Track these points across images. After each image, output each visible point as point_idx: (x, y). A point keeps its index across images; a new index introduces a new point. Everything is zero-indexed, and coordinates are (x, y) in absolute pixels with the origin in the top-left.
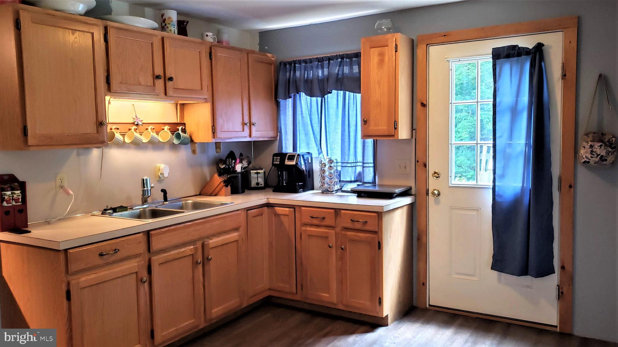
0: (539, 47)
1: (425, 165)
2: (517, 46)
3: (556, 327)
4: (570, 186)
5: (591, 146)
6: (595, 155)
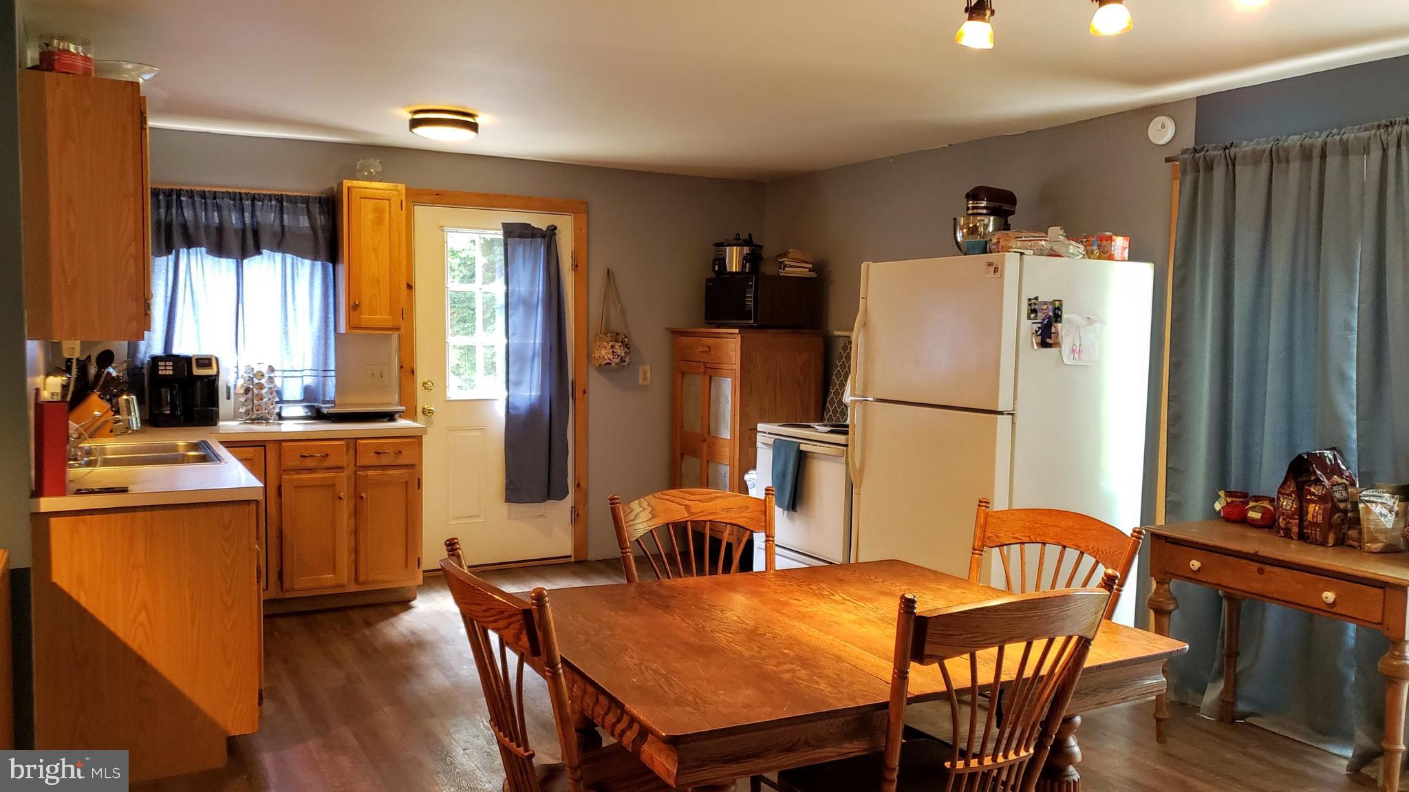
0: (553, 229)
1: (413, 372)
2: (530, 224)
3: (570, 556)
4: (584, 392)
5: (612, 347)
6: (617, 357)
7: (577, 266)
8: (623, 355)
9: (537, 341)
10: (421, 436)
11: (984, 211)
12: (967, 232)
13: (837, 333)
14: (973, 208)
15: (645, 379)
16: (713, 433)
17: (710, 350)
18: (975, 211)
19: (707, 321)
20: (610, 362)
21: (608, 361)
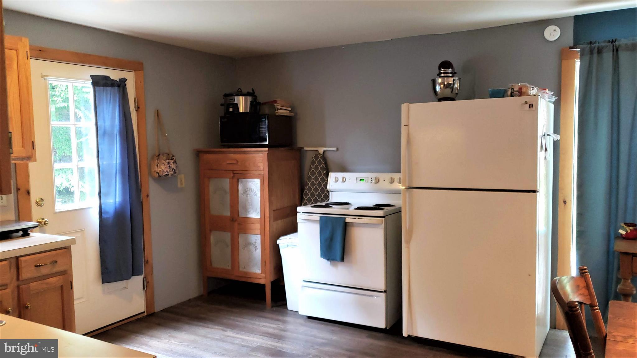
0: (124, 81)
1: (28, 192)
2: (109, 77)
3: (144, 312)
4: (148, 196)
5: (169, 163)
6: (172, 169)
7: (139, 108)
8: (175, 168)
9: (118, 162)
10: (71, 246)
11: (450, 75)
12: (443, 87)
13: (306, 149)
14: (444, 73)
15: (182, 184)
16: (242, 215)
17: (238, 162)
18: (446, 75)
19: (222, 144)
20: (168, 174)
21: (166, 173)
